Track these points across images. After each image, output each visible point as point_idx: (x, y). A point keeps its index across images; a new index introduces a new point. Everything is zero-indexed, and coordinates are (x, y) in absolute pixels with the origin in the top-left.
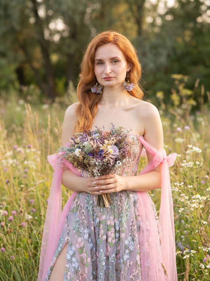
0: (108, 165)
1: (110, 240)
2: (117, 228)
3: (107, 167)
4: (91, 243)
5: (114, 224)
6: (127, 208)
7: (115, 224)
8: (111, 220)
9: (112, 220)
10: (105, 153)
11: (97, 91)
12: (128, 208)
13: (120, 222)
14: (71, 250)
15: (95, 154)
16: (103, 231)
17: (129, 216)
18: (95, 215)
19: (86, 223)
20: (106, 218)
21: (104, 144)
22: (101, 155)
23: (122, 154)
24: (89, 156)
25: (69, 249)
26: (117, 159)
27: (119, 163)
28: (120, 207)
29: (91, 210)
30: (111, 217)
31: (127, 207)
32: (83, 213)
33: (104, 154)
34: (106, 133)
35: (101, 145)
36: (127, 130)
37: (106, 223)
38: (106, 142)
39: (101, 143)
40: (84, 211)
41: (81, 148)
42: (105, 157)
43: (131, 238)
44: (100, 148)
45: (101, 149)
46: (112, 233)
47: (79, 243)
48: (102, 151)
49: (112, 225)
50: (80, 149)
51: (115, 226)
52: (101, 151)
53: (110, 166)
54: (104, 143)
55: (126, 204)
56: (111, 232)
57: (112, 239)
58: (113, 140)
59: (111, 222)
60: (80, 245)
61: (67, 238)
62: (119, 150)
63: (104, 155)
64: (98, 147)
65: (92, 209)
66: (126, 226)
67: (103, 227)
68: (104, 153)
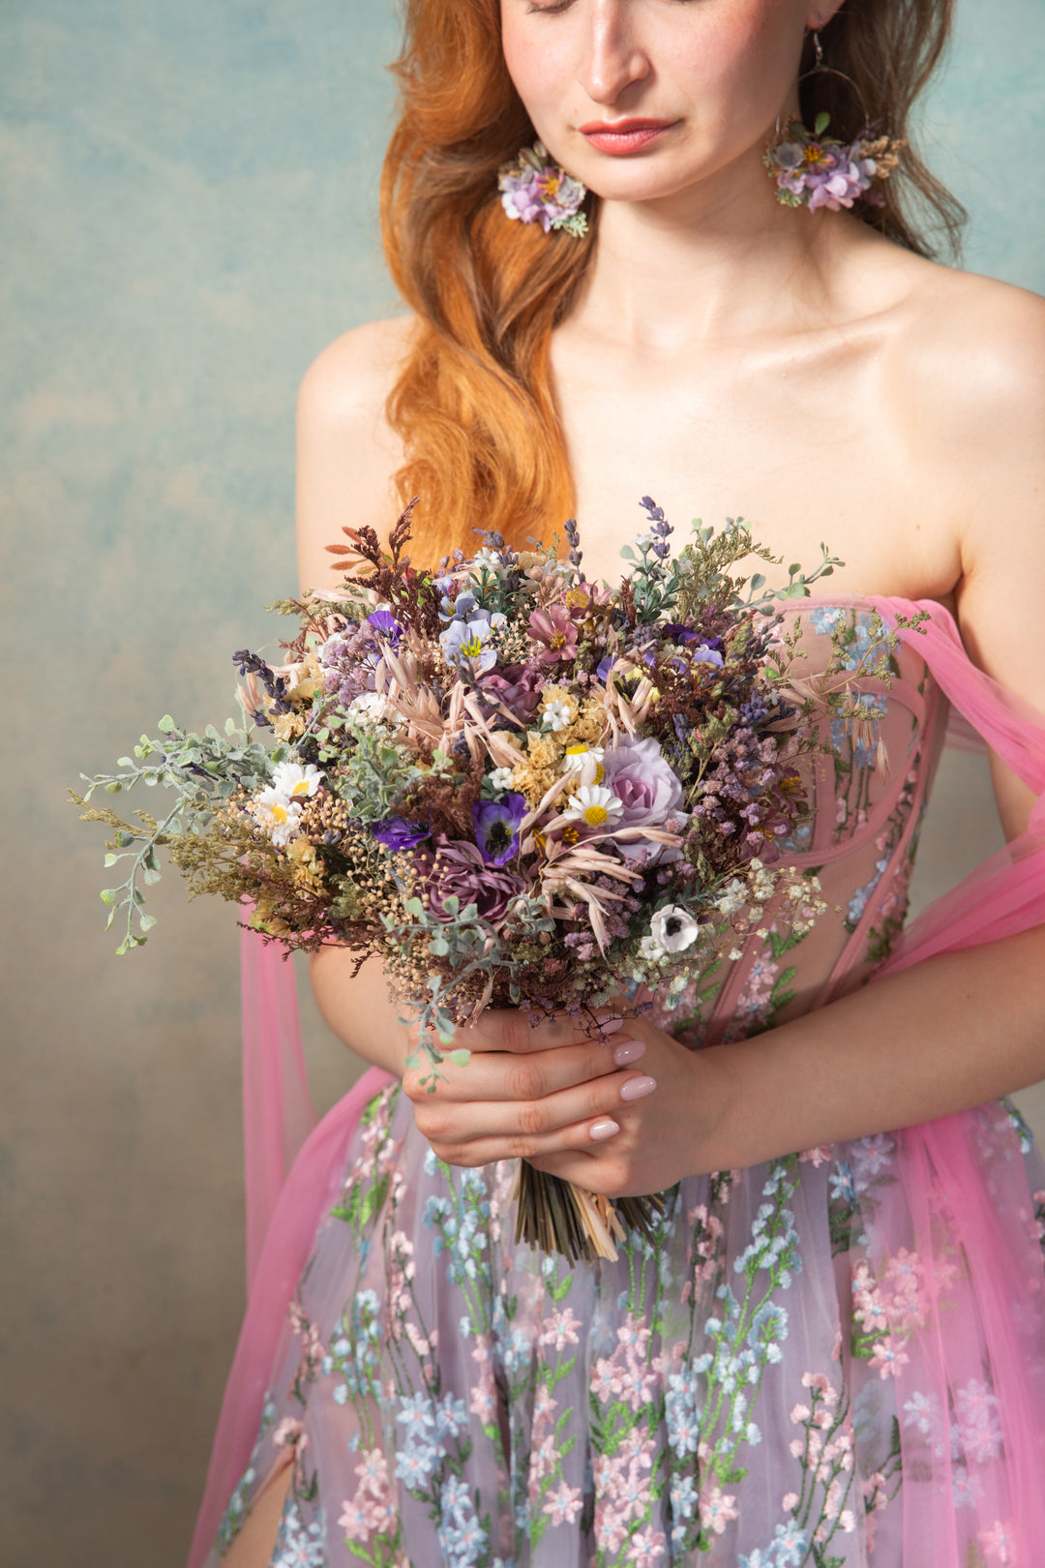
0: (569, 939)
1: (609, 1529)
2: (683, 1437)
3: (554, 966)
4: (474, 1520)
5: (647, 1396)
6: (768, 1261)
7: (659, 1390)
8: (621, 1361)
9: (639, 1361)
10: (537, 826)
11: (550, 208)
12: (777, 1266)
13: (702, 1378)
14: (303, 1536)
15: (443, 839)
16: (556, 1447)
17: (784, 1334)
18: (503, 1289)
19: (422, 1347)
20: (582, 1331)
21: (533, 736)
22: (500, 837)
23: (707, 825)
24: (382, 847)
25: (292, 1523)
26: (661, 879)
27: (674, 926)
28: (702, 1247)
29: (464, 1248)
30: (625, 1334)
31: (767, 1249)
32: (402, 1261)
33: (526, 833)
34: (575, 613)
35: (500, 741)
36: (794, 569)
37: (583, 1374)
38: (557, 705)
39: (504, 725)
40: (408, 1248)
41: (323, 757)
42: (534, 858)
43: (799, 1538)
44: (490, 766)
45: (502, 779)
46: (625, 1471)
47: (369, 1496)
48: (512, 800)
49: (629, 1403)
50: (311, 767)
51: (657, 1416)
52: (505, 802)
53: (584, 952)
54: (534, 722)
55: (758, 1226)
56: (620, 1462)
57: (625, 1524)
58: (627, 690)
59: (628, 1379)
60: (369, 1514)
61: (287, 1426)
62: (686, 784)
63: (527, 846)
64: (471, 762)
65: (481, 1241)
66: (752, 1428)
67: (556, 1412)
68: (526, 821)
